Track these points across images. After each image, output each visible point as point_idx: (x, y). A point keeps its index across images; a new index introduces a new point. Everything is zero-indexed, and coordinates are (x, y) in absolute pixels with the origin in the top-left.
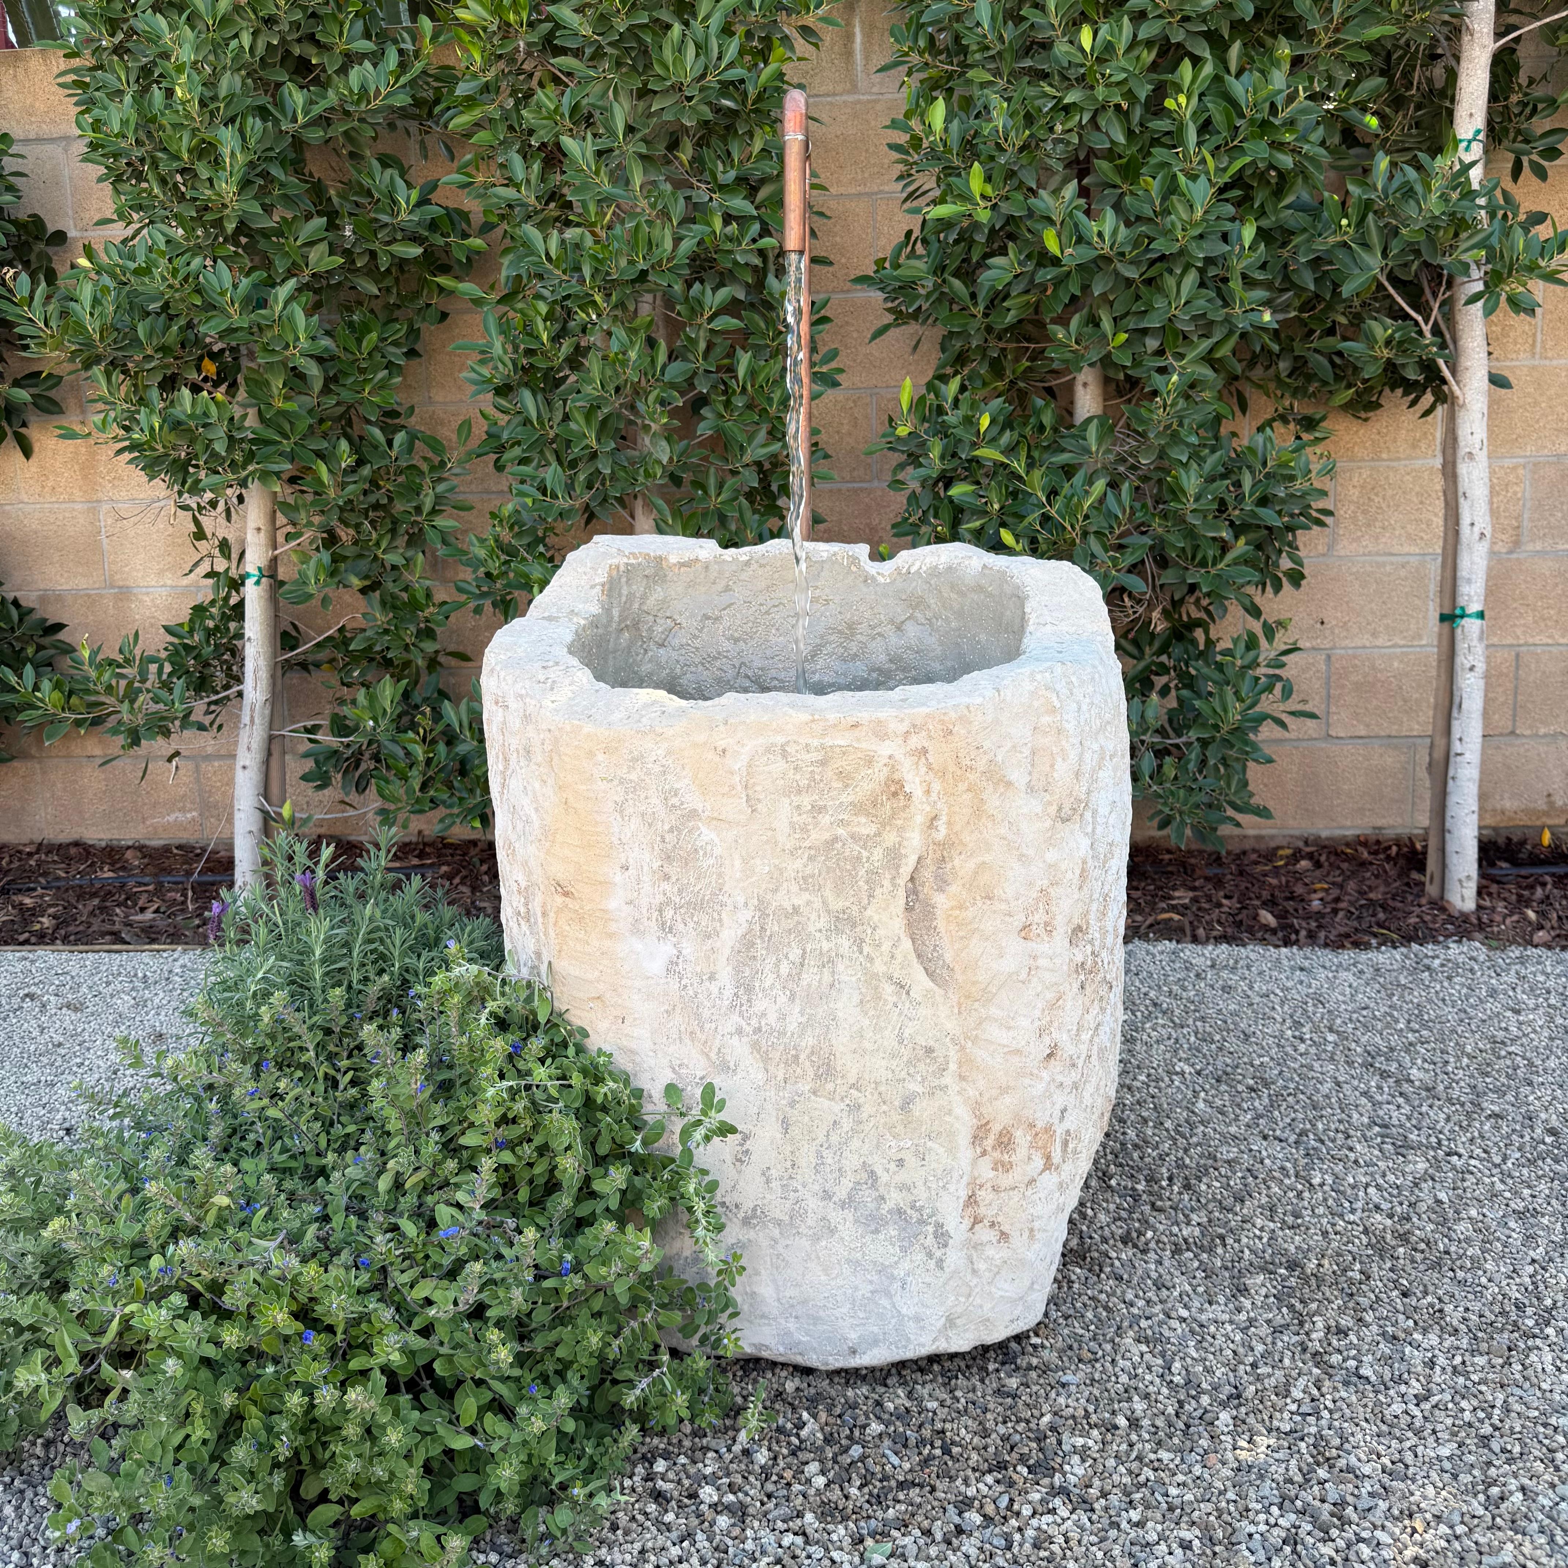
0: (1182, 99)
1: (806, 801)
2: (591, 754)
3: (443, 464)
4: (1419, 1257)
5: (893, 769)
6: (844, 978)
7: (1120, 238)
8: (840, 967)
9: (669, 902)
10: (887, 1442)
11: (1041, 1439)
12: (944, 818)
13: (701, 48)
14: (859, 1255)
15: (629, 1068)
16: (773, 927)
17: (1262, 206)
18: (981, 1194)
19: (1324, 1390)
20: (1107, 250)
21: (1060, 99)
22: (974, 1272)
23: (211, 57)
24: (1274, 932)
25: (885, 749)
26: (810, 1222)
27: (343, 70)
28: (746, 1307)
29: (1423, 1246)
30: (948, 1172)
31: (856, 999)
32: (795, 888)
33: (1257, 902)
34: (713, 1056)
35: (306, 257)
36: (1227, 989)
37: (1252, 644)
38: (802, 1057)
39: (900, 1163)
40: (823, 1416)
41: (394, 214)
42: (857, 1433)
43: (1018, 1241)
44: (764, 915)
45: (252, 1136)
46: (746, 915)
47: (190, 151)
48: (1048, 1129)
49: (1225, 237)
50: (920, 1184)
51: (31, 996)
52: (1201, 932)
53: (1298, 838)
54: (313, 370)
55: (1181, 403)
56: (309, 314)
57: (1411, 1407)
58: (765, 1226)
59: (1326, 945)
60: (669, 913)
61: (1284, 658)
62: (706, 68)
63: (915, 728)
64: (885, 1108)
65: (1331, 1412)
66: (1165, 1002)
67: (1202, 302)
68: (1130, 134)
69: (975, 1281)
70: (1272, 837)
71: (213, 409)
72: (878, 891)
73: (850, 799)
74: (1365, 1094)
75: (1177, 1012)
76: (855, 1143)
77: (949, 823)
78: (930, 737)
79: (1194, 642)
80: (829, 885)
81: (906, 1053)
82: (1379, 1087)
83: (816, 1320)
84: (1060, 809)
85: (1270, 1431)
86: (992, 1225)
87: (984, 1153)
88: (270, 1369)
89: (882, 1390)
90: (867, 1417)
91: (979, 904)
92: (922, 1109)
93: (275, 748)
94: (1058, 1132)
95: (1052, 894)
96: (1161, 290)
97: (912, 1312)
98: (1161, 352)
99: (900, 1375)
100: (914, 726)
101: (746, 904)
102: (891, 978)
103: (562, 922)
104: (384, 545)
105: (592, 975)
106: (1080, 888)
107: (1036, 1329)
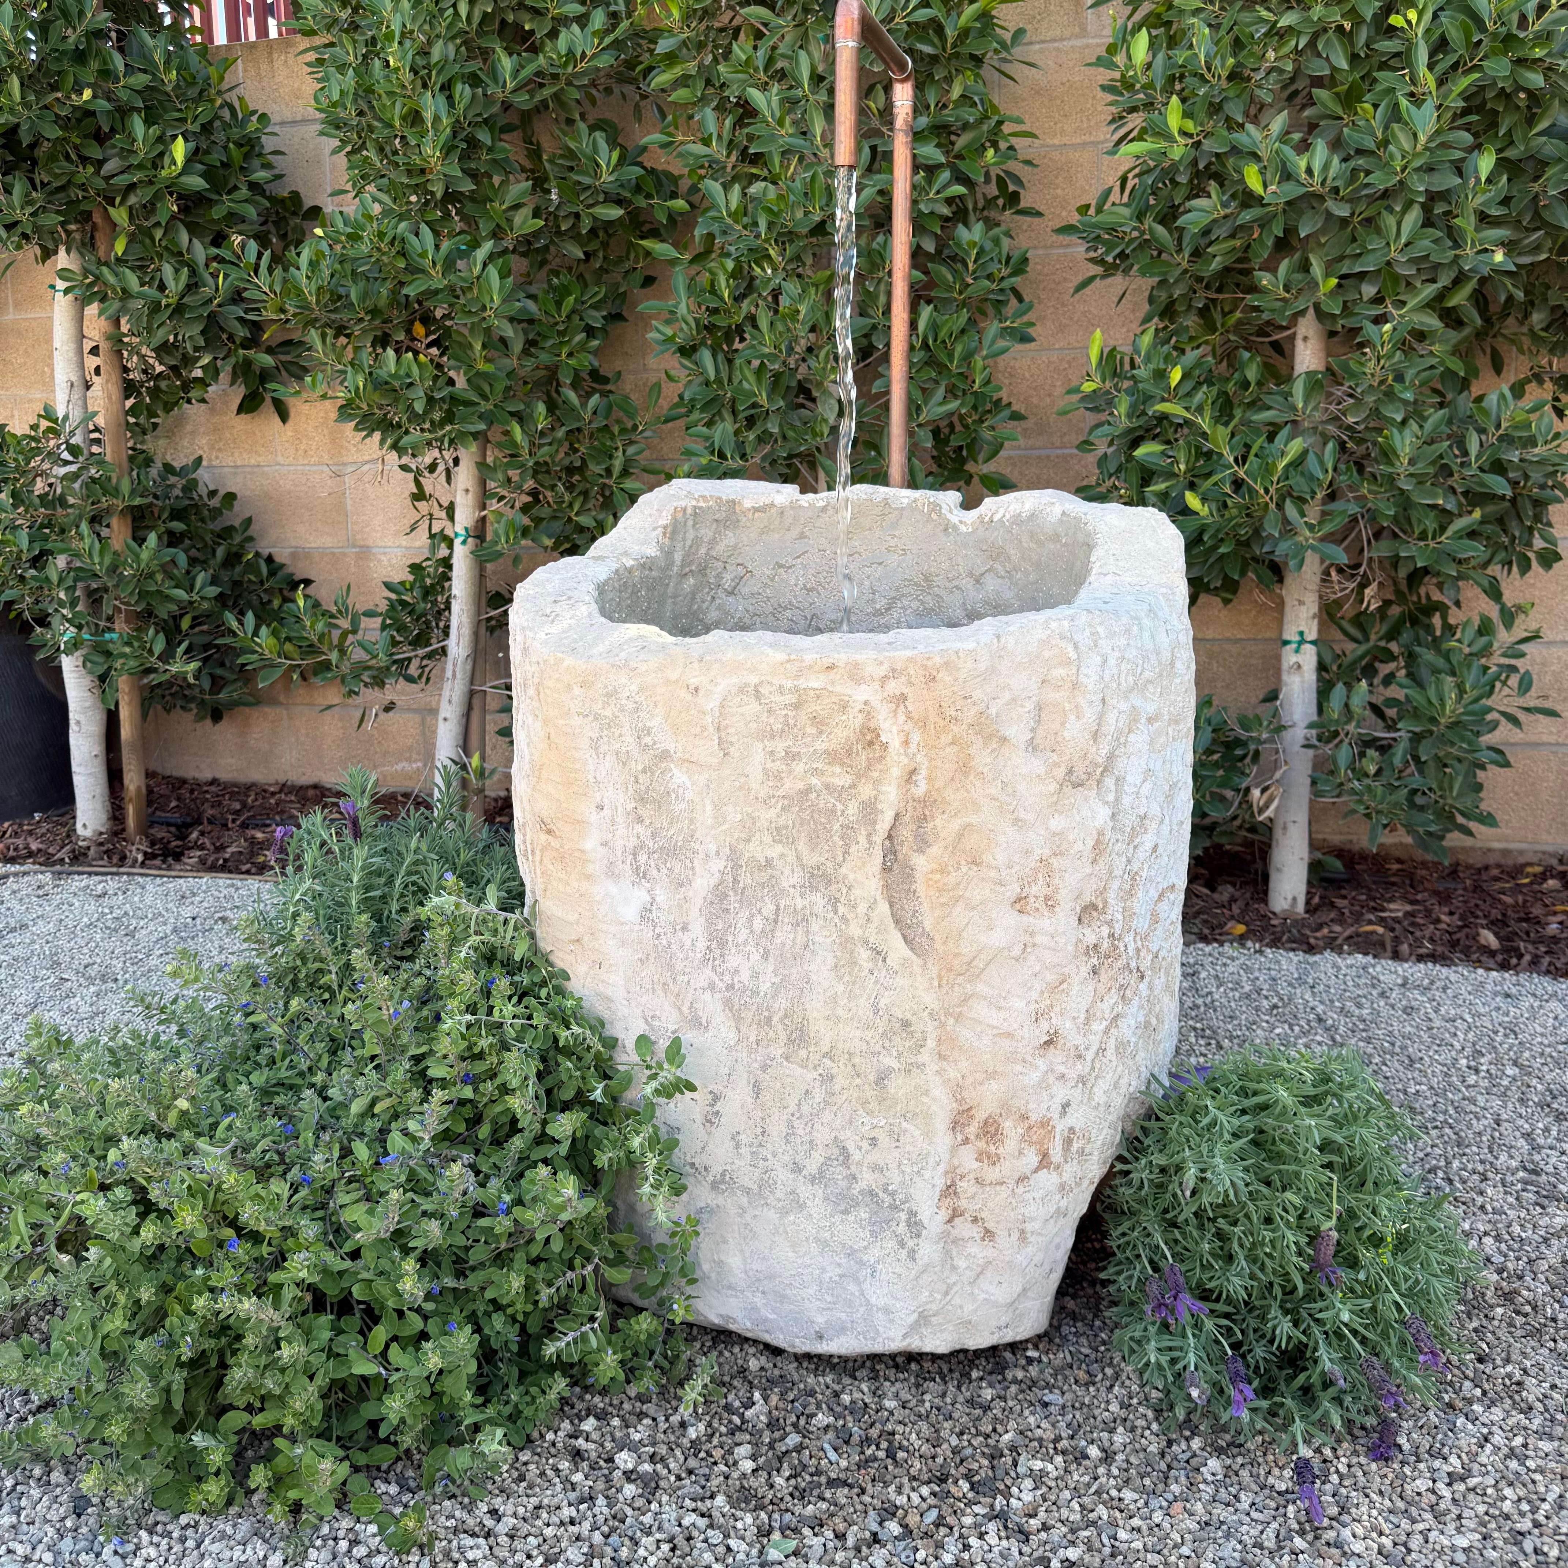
0: (1412, 15)
1: (780, 746)
2: (569, 687)
3: (635, 427)
4: (1519, 1320)
5: (869, 716)
6: (817, 939)
7: (1332, 173)
8: (815, 927)
9: (642, 846)
10: (831, 1435)
11: (995, 1456)
14: (827, 1235)
15: (606, 1015)
16: (746, 879)
17: (1509, 133)
18: (962, 1185)
19: (1340, 1452)
20: (1317, 188)
21: (1276, 23)
22: (954, 1268)
23: (427, 27)
24: (1492, 954)
25: (861, 694)
26: (779, 1194)
27: (553, 34)
28: (713, 1276)
29: (1528, 1309)
30: (923, 1157)
31: (831, 961)
32: (768, 839)
33: (1484, 922)
34: (685, 1010)
35: (509, 221)
36: (1409, 1010)
37: (1485, 628)
38: (775, 1019)
39: (874, 1142)
40: (774, 1399)
41: (597, 176)
42: (802, 1422)
43: (1006, 1242)
44: (737, 866)
45: (266, 1051)
46: (718, 865)
47: (403, 118)
48: (1045, 1123)
49: (1459, 168)
50: (893, 1166)
51: (224, 920)
52: (1405, 948)
53: (1551, 855)
54: (508, 331)
55: (1398, 355)
56: (503, 276)
57: (1440, 1485)
58: (734, 1193)
59: (1548, 972)
60: (643, 858)
61: (1523, 647)
62: (893, 10)
63: (894, 673)
64: (858, 1081)
65: (1341, 1477)
66: (1332, 1017)
67: (1426, 243)
68: (1354, 58)
69: (954, 1278)
70: (1521, 852)
71: (415, 370)
72: (854, 848)
73: (824, 746)
74: (1527, 1136)
75: (1342, 1030)
76: (827, 1116)
77: (930, 779)
78: (911, 684)
79: (1429, 629)
80: (804, 838)
81: (881, 1025)
82: (1547, 1130)
83: (783, 1298)
84: (1070, 772)
85: (1263, 1487)
86: (975, 1220)
87: (966, 1141)
88: (199, 1272)
89: (847, 1380)
90: (819, 1406)
91: (964, 869)
92: (897, 1086)
93: (476, 703)
94: (1058, 1130)
95: (1056, 865)
96: (1378, 231)
97: (881, 1302)
98: (1378, 300)
99: (873, 1369)
100: (894, 670)
101: (718, 853)
102: (866, 943)
103: (546, 861)
104: (576, 508)
105: (572, 917)
106: (1094, 862)
107: (1036, 1340)
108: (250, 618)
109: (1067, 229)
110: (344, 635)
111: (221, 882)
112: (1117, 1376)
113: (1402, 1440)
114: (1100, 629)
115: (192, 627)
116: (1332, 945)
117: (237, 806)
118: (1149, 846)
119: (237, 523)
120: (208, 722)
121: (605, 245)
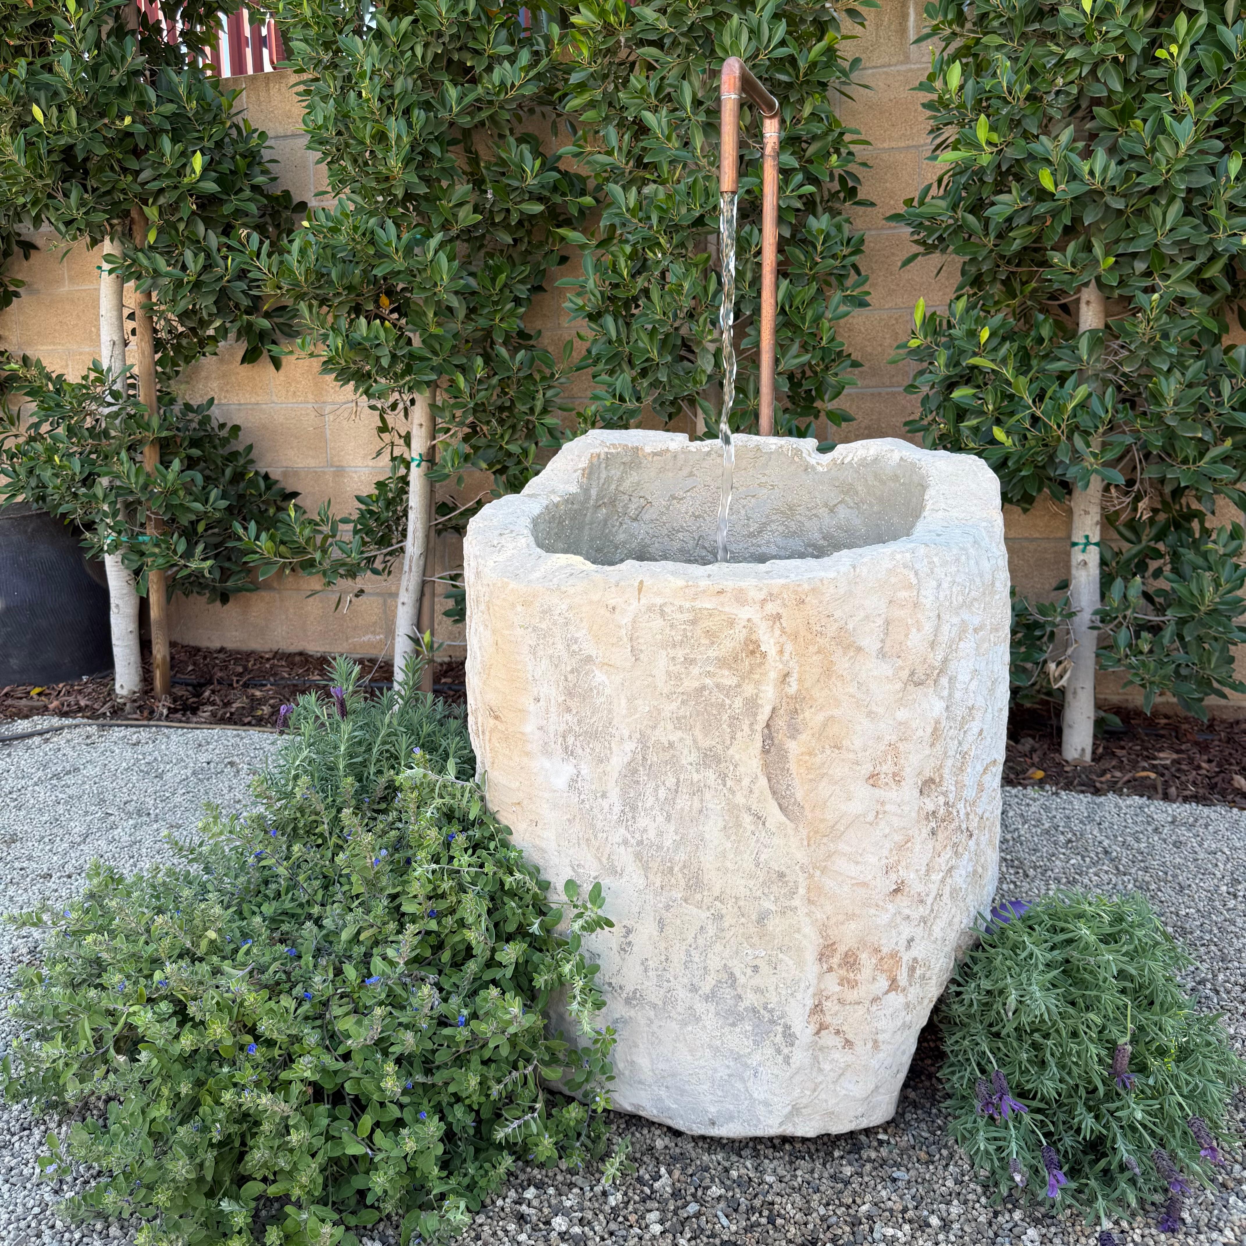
0: (1174, 49)
1: (680, 654)
2: (513, 606)
3: (553, 375)
5: (751, 631)
6: (710, 806)
7: (1110, 175)
8: (708, 795)
9: (570, 730)
10: (722, 1204)
11: (855, 1223)
12: (795, 676)
13: (754, 33)
14: (719, 1043)
15: (541, 863)
16: (653, 758)
18: (827, 1005)
19: (1135, 1225)
20: (1098, 186)
21: (1064, 55)
22: (820, 1070)
23: (391, 66)
25: (744, 613)
26: (679, 1009)
27: (489, 69)
28: (627, 1073)
30: (796, 982)
31: (721, 824)
32: (670, 726)
34: (604, 861)
35: (455, 215)
36: (1178, 844)
37: (1236, 534)
38: (676, 869)
39: (756, 969)
40: (677, 1174)
41: (523, 179)
42: (700, 1193)
43: (862, 1049)
44: (645, 747)
45: (274, 886)
46: (630, 746)
47: (373, 137)
48: (894, 955)
49: (1212, 170)
50: (772, 988)
51: (232, 764)
52: (1173, 791)
54: (455, 302)
55: (1165, 318)
56: (450, 259)
58: (643, 1008)
60: (570, 740)
62: (758, 49)
63: (771, 597)
64: (743, 920)
66: (1116, 850)
67: (1187, 229)
68: (1127, 83)
69: (820, 1078)
71: (382, 334)
72: (739, 735)
73: (715, 654)
75: (1124, 860)
76: (718, 947)
77: (800, 680)
78: (785, 605)
79: (1190, 532)
80: (699, 726)
81: (762, 875)
83: (682, 1092)
84: (912, 674)
86: (838, 1032)
87: (830, 969)
88: (225, 1070)
89: (734, 1158)
90: (712, 1180)
91: (828, 752)
92: (774, 924)
93: (427, 590)
94: (905, 959)
95: (901, 748)
96: (1148, 220)
97: (762, 1097)
98: (1148, 274)
99: (755, 1149)
100: (771, 595)
101: (630, 737)
102: (750, 809)
103: (494, 740)
104: (506, 438)
105: (515, 785)
106: (932, 745)
107: (886, 1126)
108: (252, 526)
109: (896, 217)
110: (325, 538)
111: (229, 733)
112: (951, 1156)
113: (1185, 1215)
114: (935, 559)
115: (206, 530)
116: (1114, 788)
117: (240, 669)
118: (976, 730)
119: (241, 449)
120: (218, 603)
121: (529, 233)
